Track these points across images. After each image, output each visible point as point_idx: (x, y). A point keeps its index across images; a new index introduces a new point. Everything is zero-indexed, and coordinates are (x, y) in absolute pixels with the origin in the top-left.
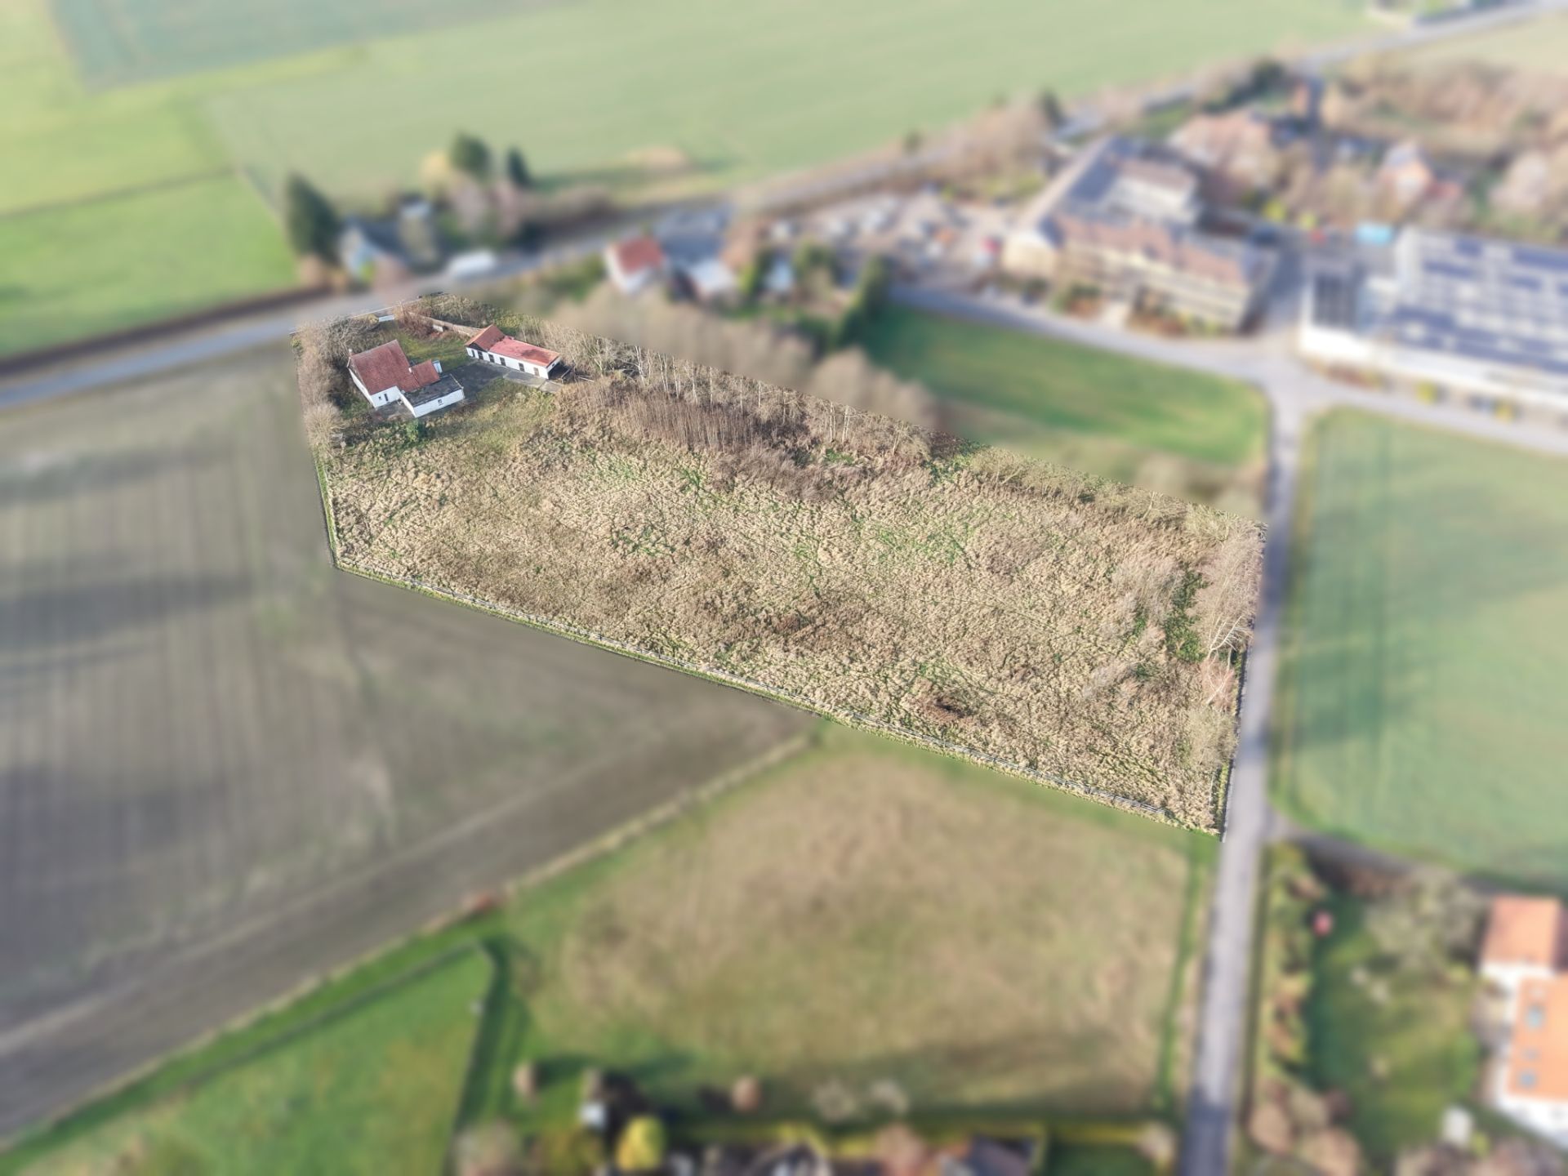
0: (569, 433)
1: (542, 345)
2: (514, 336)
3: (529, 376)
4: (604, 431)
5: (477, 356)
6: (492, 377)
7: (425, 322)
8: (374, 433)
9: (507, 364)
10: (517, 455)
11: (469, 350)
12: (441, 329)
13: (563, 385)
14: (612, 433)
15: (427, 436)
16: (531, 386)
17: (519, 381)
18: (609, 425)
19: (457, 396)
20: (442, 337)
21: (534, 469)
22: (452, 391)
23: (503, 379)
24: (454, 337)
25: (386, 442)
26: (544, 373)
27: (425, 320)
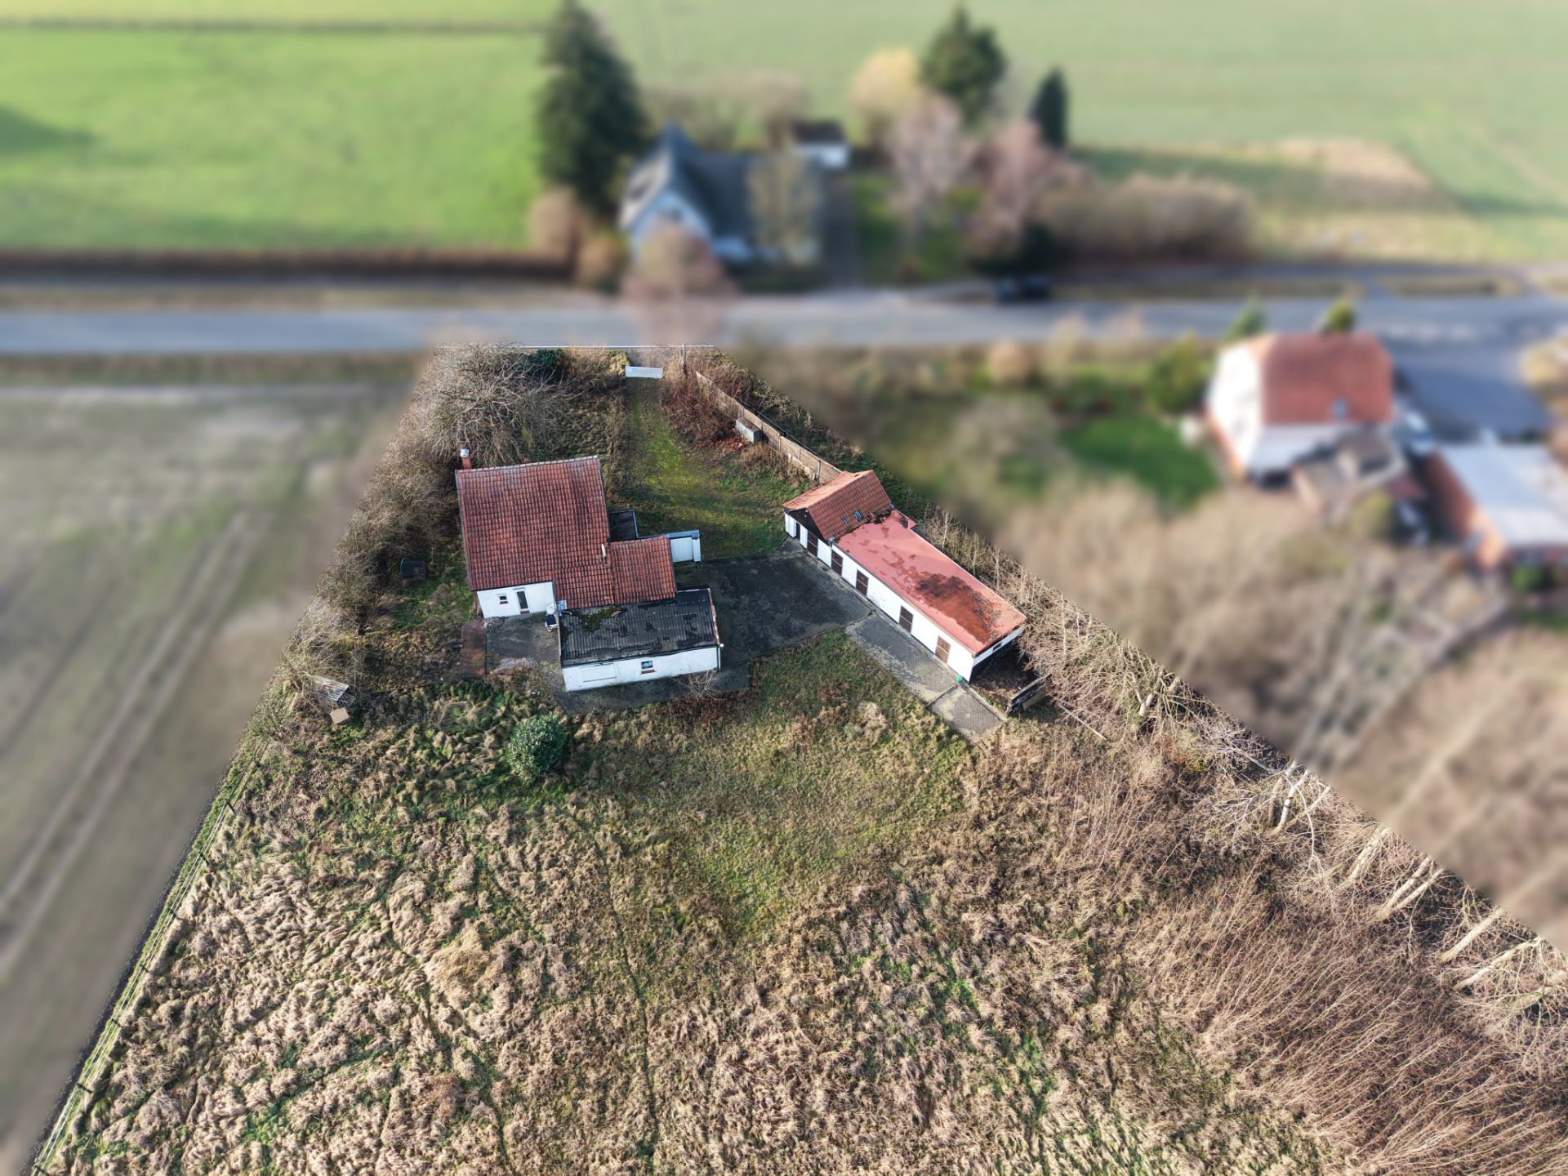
0: (977, 938)
1: (984, 574)
2: (915, 518)
3: (917, 652)
4: (1098, 973)
5: (804, 540)
6: (819, 620)
7: (723, 405)
8: (437, 704)
9: (870, 593)
10: (786, 972)
11: (790, 524)
12: (750, 436)
13: (1004, 718)
14: (1127, 994)
15: (561, 772)
16: (915, 687)
17: (883, 658)
18: (1120, 948)
19: (703, 660)
20: (745, 456)
21: (819, 1069)
22: (690, 644)
23: (845, 637)
24: (771, 464)
25: (448, 750)
26: (962, 660)
27: (724, 401)
